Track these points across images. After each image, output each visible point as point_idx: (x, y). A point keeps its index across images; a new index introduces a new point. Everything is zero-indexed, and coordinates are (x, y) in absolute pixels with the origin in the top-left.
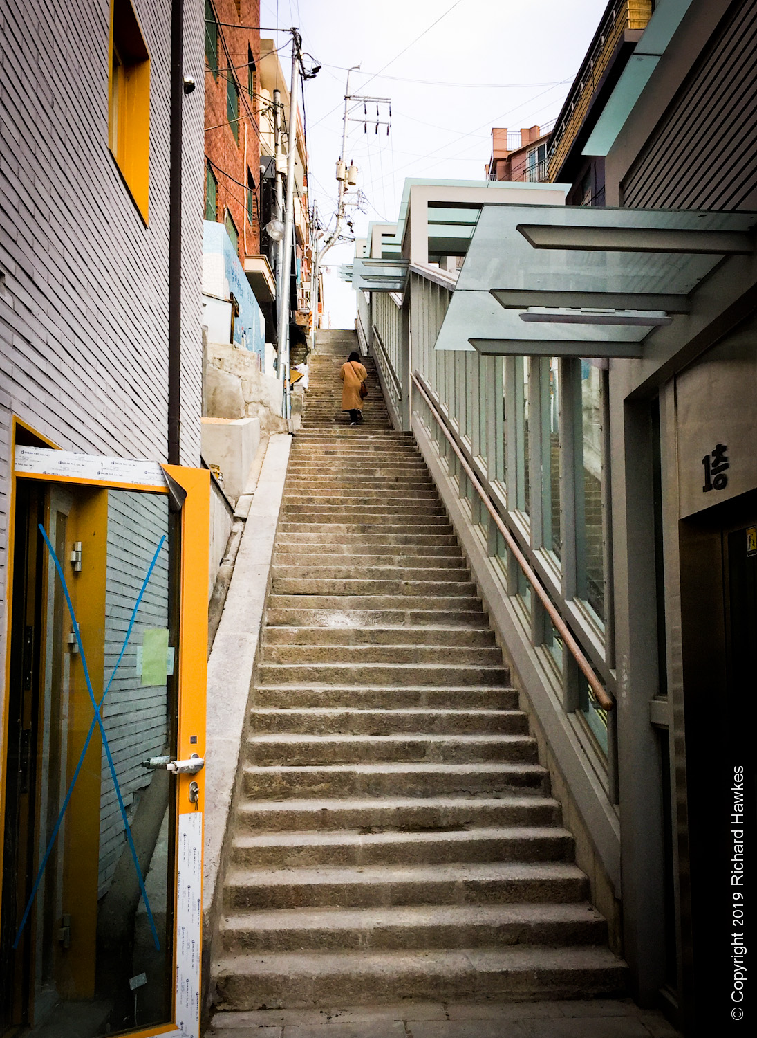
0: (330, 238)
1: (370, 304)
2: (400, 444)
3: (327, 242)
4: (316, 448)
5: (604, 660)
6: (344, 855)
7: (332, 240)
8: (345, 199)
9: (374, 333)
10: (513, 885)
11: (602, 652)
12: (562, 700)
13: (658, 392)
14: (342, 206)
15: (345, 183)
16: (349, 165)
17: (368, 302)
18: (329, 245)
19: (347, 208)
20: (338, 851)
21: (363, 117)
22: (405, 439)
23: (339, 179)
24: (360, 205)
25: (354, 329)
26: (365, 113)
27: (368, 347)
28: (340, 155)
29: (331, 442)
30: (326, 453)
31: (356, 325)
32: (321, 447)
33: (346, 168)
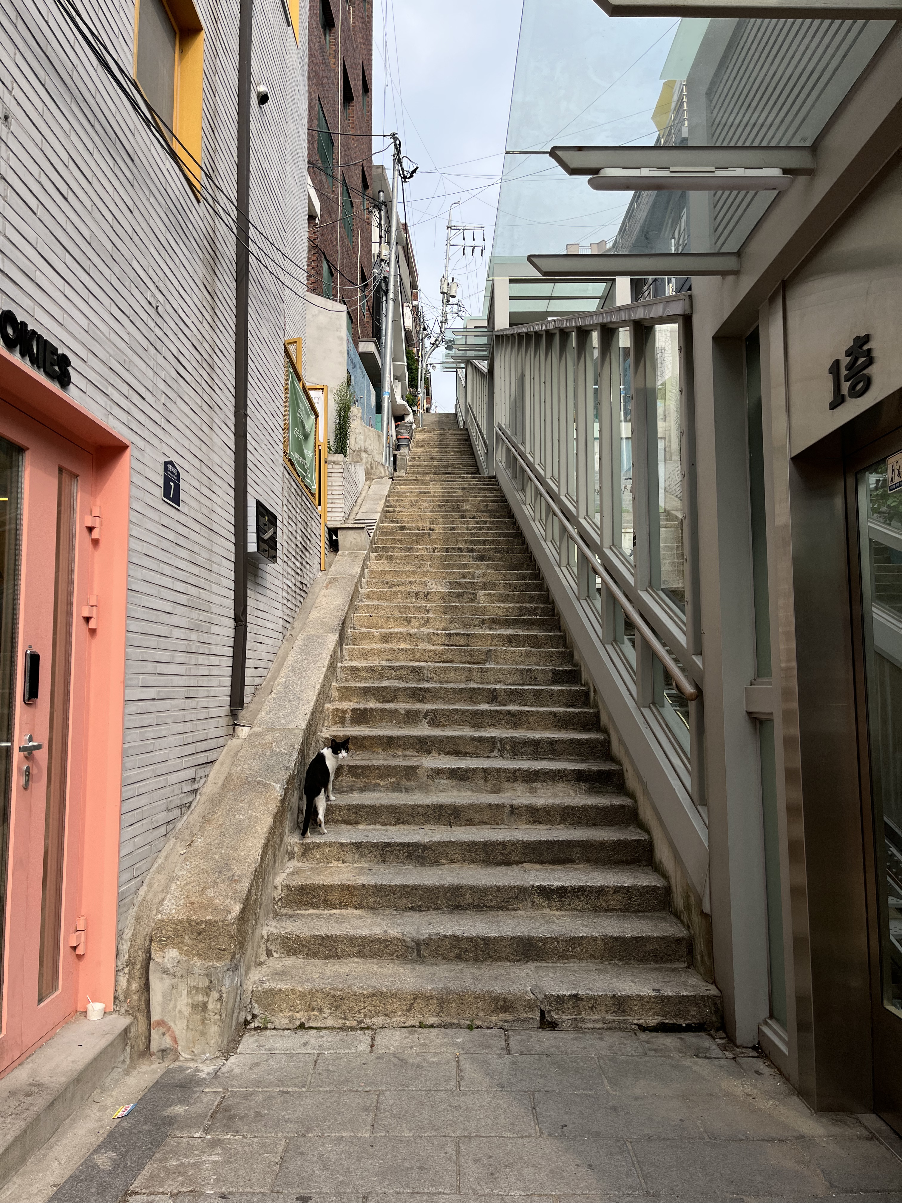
0: (435, 341)
1: (465, 387)
2: (484, 485)
3: (433, 344)
4: (412, 489)
5: (685, 646)
6: (404, 853)
7: (437, 343)
8: (448, 308)
9: (469, 409)
10: (585, 891)
11: (682, 639)
12: (635, 696)
13: (757, 319)
14: (445, 314)
15: (447, 296)
16: (450, 281)
17: (464, 384)
18: (435, 346)
19: (449, 316)
20: (398, 848)
21: (462, 243)
22: (489, 481)
23: (443, 293)
24: (460, 314)
25: (454, 412)
26: (464, 239)
27: (464, 422)
28: (443, 273)
29: (425, 484)
30: (420, 492)
31: (456, 410)
32: (416, 489)
33: (448, 284)
